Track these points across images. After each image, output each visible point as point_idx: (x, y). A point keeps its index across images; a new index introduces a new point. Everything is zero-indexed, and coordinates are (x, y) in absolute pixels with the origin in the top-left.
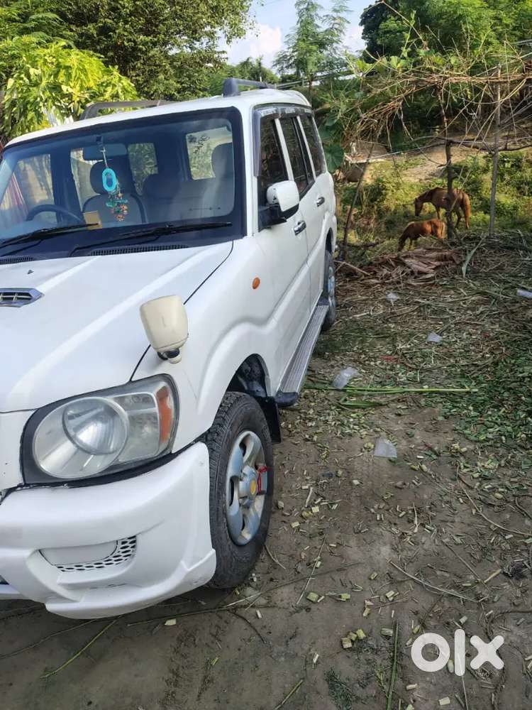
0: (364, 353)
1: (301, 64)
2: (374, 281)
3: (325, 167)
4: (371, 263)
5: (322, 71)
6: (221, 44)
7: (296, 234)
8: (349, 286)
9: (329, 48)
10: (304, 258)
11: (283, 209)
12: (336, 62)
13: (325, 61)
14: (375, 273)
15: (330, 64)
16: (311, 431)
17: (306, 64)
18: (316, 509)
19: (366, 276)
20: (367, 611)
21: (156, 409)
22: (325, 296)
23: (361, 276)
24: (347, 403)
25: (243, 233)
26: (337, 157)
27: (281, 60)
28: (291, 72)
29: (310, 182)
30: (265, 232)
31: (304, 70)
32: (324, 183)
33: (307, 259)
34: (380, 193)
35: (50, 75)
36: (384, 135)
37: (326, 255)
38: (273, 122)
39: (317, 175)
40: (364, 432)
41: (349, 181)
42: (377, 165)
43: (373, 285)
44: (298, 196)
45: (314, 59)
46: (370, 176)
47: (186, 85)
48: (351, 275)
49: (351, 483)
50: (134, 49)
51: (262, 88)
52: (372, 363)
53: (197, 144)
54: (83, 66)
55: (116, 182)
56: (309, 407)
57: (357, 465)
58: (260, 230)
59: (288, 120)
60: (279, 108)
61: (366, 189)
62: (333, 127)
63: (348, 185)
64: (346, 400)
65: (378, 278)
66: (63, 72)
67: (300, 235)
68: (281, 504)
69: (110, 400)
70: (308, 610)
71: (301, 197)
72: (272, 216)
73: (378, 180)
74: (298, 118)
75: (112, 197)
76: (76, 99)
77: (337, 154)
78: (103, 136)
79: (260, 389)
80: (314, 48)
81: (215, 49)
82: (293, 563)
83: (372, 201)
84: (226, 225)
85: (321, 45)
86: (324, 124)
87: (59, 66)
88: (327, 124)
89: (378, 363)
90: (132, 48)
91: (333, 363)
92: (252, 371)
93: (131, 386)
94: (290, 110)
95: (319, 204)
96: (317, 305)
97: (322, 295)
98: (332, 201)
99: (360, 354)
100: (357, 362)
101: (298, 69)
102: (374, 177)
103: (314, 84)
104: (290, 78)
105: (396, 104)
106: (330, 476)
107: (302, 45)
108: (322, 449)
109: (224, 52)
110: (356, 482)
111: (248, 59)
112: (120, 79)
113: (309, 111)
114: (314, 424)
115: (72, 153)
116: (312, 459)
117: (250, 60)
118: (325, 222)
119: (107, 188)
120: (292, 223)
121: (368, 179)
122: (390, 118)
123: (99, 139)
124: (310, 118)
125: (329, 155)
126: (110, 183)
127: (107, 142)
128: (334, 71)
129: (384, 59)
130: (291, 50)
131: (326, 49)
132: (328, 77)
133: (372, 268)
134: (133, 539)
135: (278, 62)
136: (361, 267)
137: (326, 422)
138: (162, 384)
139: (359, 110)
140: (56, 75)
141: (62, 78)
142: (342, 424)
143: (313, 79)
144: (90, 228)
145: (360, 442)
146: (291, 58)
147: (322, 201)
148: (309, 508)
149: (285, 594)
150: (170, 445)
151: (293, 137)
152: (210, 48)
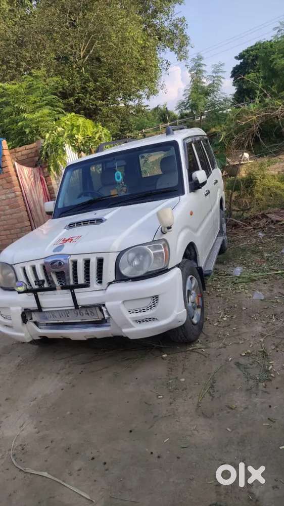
0: (246, 260)
1: (194, 106)
2: (250, 227)
3: (216, 165)
4: (247, 218)
5: (207, 110)
6: (145, 102)
7: (206, 196)
8: (234, 231)
9: (211, 95)
10: (210, 209)
11: (200, 182)
12: (217, 103)
13: (210, 104)
14: (250, 223)
15: (213, 105)
16: (219, 293)
17: (197, 106)
18: (225, 319)
19: (244, 225)
20: (251, 345)
21: (163, 250)
22: (221, 232)
23: (241, 226)
24: (238, 281)
25: (183, 193)
26: (222, 160)
27: (182, 105)
28: (188, 111)
29: (210, 173)
30: (192, 193)
31: (195, 110)
32: (217, 173)
33: (211, 210)
34: (251, 182)
35: (69, 131)
36: (249, 146)
37: (220, 212)
38: (191, 145)
39: (213, 169)
40: (247, 291)
41: (230, 176)
42: (249, 164)
43: (249, 230)
44: (206, 177)
45: (202, 103)
46: (244, 172)
47: (126, 127)
48: (236, 225)
49: (242, 309)
50: (96, 109)
51: (181, 129)
52: (250, 264)
53: (145, 159)
54: (85, 125)
55: (121, 177)
56: (217, 284)
57: (244, 303)
58: (190, 192)
59: (198, 143)
60: (193, 138)
61: (242, 180)
62: (219, 145)
63: (230, 178)
64: (236, 280)
65: (252, 226)
66: (75, 128)
67: (207, 197)
68: (208, 318)
69: (146, 247)
70: (225, 347)
71: (208, 177)
72: (196, 186)
73: (250, 174)
74: (201, 142)
75: (119, 184)
76: (79, 141)
77: (222, 158)
78: (116, 157)
79: (195, 264)
80: (202, 96)
81: (143, 105)
82: (217, 335)
83: (247, 187)
84: (176, 190)
85: (207, 94)
86: (213, 143)
87: (73, 125)
88: (215, 143)
89: (253, 264)
90: (95, 109)
91: (228, 266)
92: (191, 254)
93: (153, 242)
94: (198, 139)
95: (215, 183)
96: (217, 236)
97: (219, 232)
98: (221, 183)
99: (243, 261)
100: (241, 264)
101: (192, 109)
102: (247, 172)
103: (203, 117)
104: (186, 115)
105: (255, 129)
106: (231, 307)
107: (195, 95)
108: (225, 299)
109: (147, 106)
110: (244, 308)
111: (158, 106)
112: (103, 129)
113: (206, 138)
114: (221, 290)
115: (91, 169)
116: (221, 303)
117: (159, 107)
118: (218, 193)
119: (117, 180)
120: (203, 190)
121: (243, 174)
122: (253, 136)
123: (114, 159)
124: (206, 141)
125: (218, 160)
126: (119, 178)
127: (118, 160)
128: (216, 108)
129: (246, 106)
130: (187, 99)
131: (210, 96)
132: (212, 112)
133: (248, 221)
134: (157, 297)
135: (179, 107)
136: (241, 221)
137: (227, 289)
138: (164, 242)
139: (234, 134)
140: (72, 130)
141: (74, 132)
142: (236, 289)
143: (202, 114)
144: (113, 197)
145: (246, 295)
146: (187, 104)
147: (217, 182)
148: (222, 318)
149: (214, 344)
150: (167, 266)
151: (199, 149)
152: (139, 105)
